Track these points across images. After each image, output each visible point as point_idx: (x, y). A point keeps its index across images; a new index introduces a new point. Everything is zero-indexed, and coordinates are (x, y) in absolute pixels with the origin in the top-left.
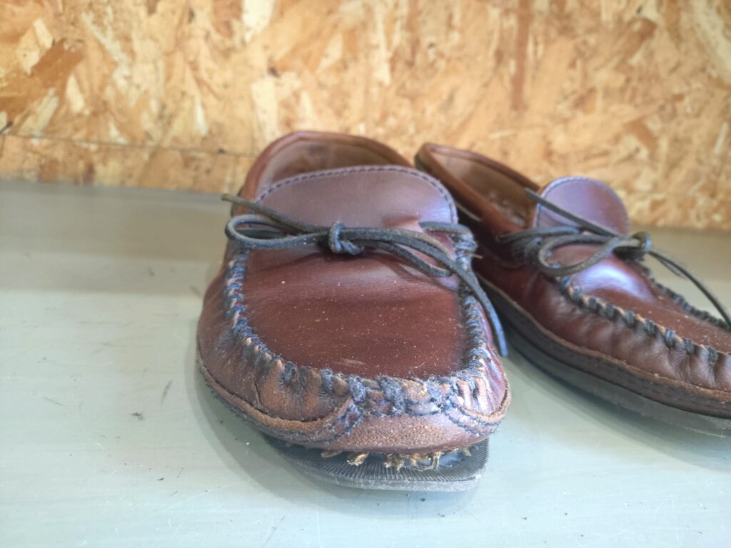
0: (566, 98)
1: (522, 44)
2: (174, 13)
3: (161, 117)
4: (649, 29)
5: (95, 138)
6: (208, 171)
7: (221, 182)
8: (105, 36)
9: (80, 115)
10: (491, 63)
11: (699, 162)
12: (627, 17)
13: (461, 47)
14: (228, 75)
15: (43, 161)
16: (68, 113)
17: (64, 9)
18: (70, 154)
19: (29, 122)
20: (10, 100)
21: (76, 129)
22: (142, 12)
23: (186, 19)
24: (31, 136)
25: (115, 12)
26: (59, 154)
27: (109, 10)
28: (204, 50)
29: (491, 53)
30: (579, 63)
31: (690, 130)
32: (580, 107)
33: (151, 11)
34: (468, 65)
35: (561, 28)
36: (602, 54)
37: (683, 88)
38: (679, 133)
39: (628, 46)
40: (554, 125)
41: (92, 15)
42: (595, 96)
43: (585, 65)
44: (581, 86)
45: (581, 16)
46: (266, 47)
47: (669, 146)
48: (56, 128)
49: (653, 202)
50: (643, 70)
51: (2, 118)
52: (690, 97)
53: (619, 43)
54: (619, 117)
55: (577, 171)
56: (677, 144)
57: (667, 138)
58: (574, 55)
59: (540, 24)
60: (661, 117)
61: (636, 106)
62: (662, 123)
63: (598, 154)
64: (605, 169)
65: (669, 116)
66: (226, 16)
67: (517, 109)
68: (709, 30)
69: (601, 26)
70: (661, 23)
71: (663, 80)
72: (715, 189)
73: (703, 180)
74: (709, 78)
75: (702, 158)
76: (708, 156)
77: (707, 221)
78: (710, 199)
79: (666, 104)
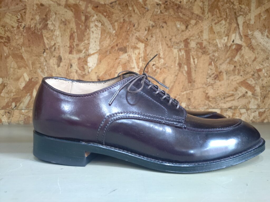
0: (210, 76)
1: (188, 60)
2: (65, 66)
4: (239, 48)
8: (45, 75)
10: (177, 68)
12: (229, 45)
13: (165, 64)
15: (25, 117)
17: (32, 69)
19: (22, 105)
20: (16, 98)
22: (56, 66)
23: (69, 67)
24: (22, 109)
25: (47, 68)
27: (46, 67)
28: (76, 76)
29: (177, 65)
30: (213, 63)
31: (269, 82)
32: (217, 79)
33: (59, 66)
34: (168, 70)
35: (203, 52)
36: (221, 59)
37: (260, 66)
38: (264, 84)
39: (232, 54)
40: (208, 87)
41: (41, 70)
42: (222, 74)
43: (215, 63)
44: (216, 71)
45: (210, 47)
46: (96, 73)
47: (261, 89)
48: (29, 106)
49: (259, 113)
50: (241, 62)
51: (14, 104)
52: (265, 70)
53: (228, 54)
54: (235, 81)
55: (222, 103)
56: (264, 88)
57: (259, 86)
58: (210, 60)
59: (194, 52)
60: (254, 79)
61: (241, 76)
62: (255, 81)
63: (229, 95)
64: (233, 102)
65: (257, 78)
66: (82, 64)
67: (191, 83)
68: (265, 44)
69: (219, 49)
70: (244, 44)
71: (251, 65)
79: (255, 73)
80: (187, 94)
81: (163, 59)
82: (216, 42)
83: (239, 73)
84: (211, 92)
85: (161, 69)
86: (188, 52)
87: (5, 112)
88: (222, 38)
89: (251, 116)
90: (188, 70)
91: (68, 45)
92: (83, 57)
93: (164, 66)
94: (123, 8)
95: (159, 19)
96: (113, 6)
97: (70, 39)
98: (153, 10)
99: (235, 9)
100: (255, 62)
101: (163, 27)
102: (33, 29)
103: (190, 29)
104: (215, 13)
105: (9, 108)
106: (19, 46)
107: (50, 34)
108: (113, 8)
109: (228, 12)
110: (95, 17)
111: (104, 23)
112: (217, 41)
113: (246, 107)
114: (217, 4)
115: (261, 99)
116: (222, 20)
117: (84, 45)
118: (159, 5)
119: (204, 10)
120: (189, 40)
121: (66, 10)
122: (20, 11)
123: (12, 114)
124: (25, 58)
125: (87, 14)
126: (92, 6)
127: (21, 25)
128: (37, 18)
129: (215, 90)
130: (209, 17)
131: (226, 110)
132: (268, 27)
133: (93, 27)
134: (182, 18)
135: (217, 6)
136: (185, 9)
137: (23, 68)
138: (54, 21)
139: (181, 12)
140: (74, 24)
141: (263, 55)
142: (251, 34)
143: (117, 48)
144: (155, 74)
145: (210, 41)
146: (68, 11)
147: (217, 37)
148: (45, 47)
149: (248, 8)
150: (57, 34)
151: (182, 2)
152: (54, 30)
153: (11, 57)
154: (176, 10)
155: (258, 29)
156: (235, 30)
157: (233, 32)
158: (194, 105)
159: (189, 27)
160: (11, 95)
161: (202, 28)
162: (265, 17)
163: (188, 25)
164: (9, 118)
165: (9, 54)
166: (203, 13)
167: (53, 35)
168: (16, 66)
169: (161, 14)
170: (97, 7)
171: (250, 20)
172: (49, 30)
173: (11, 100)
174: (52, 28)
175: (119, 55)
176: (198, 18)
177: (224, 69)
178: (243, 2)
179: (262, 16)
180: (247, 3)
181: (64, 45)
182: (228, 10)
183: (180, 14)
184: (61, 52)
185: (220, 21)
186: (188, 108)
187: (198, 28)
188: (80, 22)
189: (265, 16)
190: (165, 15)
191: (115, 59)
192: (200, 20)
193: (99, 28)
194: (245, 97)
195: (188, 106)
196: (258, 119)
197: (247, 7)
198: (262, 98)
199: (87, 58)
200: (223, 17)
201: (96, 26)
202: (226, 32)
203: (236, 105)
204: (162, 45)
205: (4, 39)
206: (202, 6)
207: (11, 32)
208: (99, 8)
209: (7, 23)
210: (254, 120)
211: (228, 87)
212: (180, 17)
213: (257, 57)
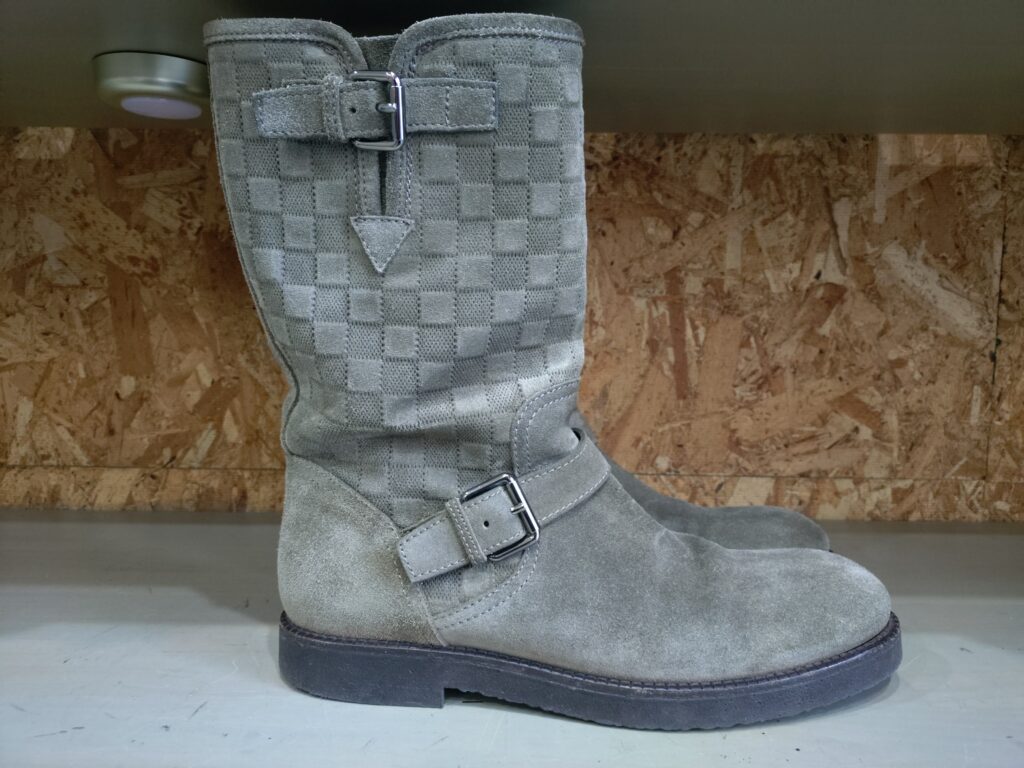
0: (744, 380)
1: (678, 329)
4: (836, 295)
5: (247, 466)
8: (258, 372)
9: (234, 445)
10: (645, 354)
11: (951, 437)
12: (804, 285)
13: (607, 342)
15: (201, 491)
16: (225, 443)
17: (222, 352)
18: (225, 482)
19: (190, 454)
20: (174, 436)
21: (231, 458)
24: (191, 468)
26: (215, 484)
27: (261, 348)
29: (644, 343)
30: (752, 340)
31: (926, 399)
32: (765, 389)
34: (618, 359)
35: (722, 307)
36: (780, 328)
37: (901, 352)
38: (910, 405)
39: (813, 314)
40: (736, 410)
41: (246, 355)
42: (781, 374)
43: (761, 342)
44: (762, 365)
45: (745, 292)
47: (901, 421)
48: (213, 459)
49: (895, 492)
50: (840, 339)
51: (167, 453)
52: (914, 361)
53: (801, 314)
54: (820, 394)
55: (778, 460)
56: (912, 418)
57: (895, 412)
58: (745, 333)
59: (696, 307)
60: (879, 388)
61: (841, 379)
62: (883, 395)
63: (803, 438)
64: (816, 457)
65: (890, 387)
67: (685, 398)
68: (918, 284)
69: (773, 299)
70: (852, 285)
71: (871, 347)
72: (987, 469)
73: (965, 459)
74: (936, 336)
75: (954, 431)
76: (963, 429)
77: (986, 512)
78: (983, 482)
79: (883, 372)
80: (673, 430)
81: (604, 327)
82: (766, 278)
83: (833, 372)
84: (745, 426)
85: (595, 357)
86: (677, 307)
87: (144, 475)
88: (784, 266)
89: (868, 501)
90: (676, 362)
93: (605, 349)
95: (592, 210)
99: (827, 178)
100: (884, 341)
101: (604, 234)
102: (225, 237)
103: (687, 241)
104: (764, 190)
105: (154, 463)
106: (184, 286)
109: (804, 186)
112: (769, 274)
113: (854, 474)
114: (771, 164)
115: (900, 450)
116: (784, 211)
118: (595, 168)
119: (729, 183)
120: (680, 271)
123: (163, 481)
124: (201, 320)
127: (189, 225)
129: (757, 423)
130: (744, 201)
131: (793, 481)
132: (930, 234)
134: (663, 207)
135: (771, 169)
136: (672, 179)
137: (195, 350)
139: (660, 190)
141: (912, 317)
142: (873, 254)
145: (744, 275)
147: (769, 262)
149: (868, 174)
151: (663, 160)
153: (159, 316)
154: (645, 183)
155: (896, 238)
156: (824, 240)
157: (818, 248)
158: (693, 463)
159: (683, 232)
160: (160, 426)
161: (721, 236)
162: (919, 201)
163: (679, 228)
164: (154, 492)
165: (156, 308)
166: (727, 192)
168: (175, 342)
169: (599, 196)
171: (871, 210)
173: (160, 441)
176: (711, 205)
177: (789, 358)
178: (851, 157)
179: (909, 199)
180: (863, 159)
182: (806, 182)
183: (655, 193)
185: (780, 214)
186: (677, 472)
187: (710, 238)
189: (919, 198)
190: (610, 199)
192: (717, 212)
194: (850, 444)
195: (676, 466)
196: (892, 510)
197: (863, 173)
198: (903, 448)
200: (788, 203)
202: (796, 246)
203: (823, 468)
204: (600, 285)
205: (142, 265)
206: (724, 172)
207: (162, 246)
209: (148, 218)
210: (877, 512)
211: (797, 412)
212: (657, 203)
213: (892, 323)
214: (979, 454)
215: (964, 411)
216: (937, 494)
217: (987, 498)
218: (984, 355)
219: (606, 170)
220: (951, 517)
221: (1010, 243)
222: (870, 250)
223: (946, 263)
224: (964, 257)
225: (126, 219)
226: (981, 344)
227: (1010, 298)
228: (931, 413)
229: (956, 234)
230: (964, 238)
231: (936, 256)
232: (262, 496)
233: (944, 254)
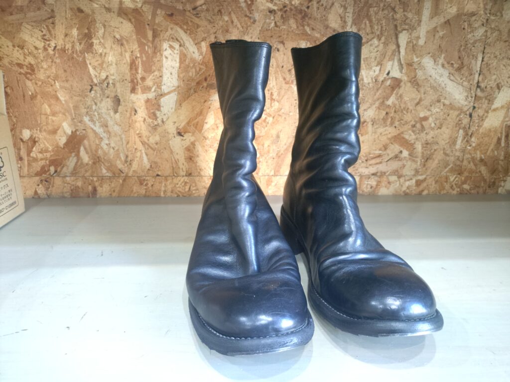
2: (127, 111)
3: (126, 162)
4: (397, 84)
5: (95, 175)
6: (152, 185)
7: (160, 190)
8: (95, 126)
9: (87, 164)
11: (446, 154)
12: (381, 79)
13: (279, 110)
14: (157, 138)
15: (72, 187)
16: (82, 163)
17: (75, 116)
18: (85, 183)
19: (65, 169)
20: (55, 160)
21: (86, 171)
22: (112, 113)
23: (133, 114)
24: (67, 176)
25: (99, 114)
26: (79, 184)
27: (96, 113)
28: (144, 127)
31: (436, 136)
33: (116, 112)
34: (285, 118)
36: (367, 101)
37: (426, 113)
38: (428, 139)
39: (384, 94)
41: (88, 117)
42: (366, 125)
46: (175, 122)
47: (423, 147)
48: (76, 171)
49: (417, 181)
50: (397, 107)
51: (52, 169)
52: (432, 118)
53: (378, 94)
54: (385, 135)
55: (362, 167)
56: (429, 146)
57: (420, 143)
60: (413, 132)
61: (395, 127)
62: (415, 135)
63: (374, 156)
64: (381, 165)
65: (419, 131)
66: (152, 109)
68: (438, 78)
69: (365, 86)
70: (405, 78)
71: (411, 111)
72: (461, 170)
73: (451, 165)
74: (444, 105)
75: (448, 152)
76: (452, 151)
77: (459, 190)
78: (459, 176)
79: (416, 123)
81: (278, 102)
82: (362, 75)
83: (392, 124)
85: (273, 118)
87: (41, 180)
88: (371, 68)
89: (404, 186)
91: (129, 79)
92: (154, 98)
93: (278, 113)
94: (214, 17)
95: (272, 37)
96: (198, 14)
97: (131, 69)
98: (263, 21)
99: (396, 20)
100: (419, 108)
101: (278, 50)
102: (70, 51)
104: (363, 26)
105: (45, 174)
106: (50, 80)
107: (97, 61)
108: (198, 17)
109: (384, 24)
110: (170, 32)
111: (184, 43)
113: (398, 173)
114: (368, 11)
115: (421, 161)
116: (373, 38)
117: (154, 79)
118: (273, 13)
119: (345, 22)
121: (121, 20)
122: (44, 21)
123: (52, 183)
124: (62, 99)
125: (155, 27)
126: (163, 12)
127: (49, 45)
128: (75, 32)
131: (368, 177)
132: (446, 51)
133: (166, 49)
134: (310, 35)
135: (367, 14)
136: (315, 19)
137: (60, 115)
138: (103, 38)
139: (308, 25)
140: (136, 43)
141: (433, 95)
142: (417, 62)
143: (205, 84)
144: (264, 124)
146: (124, 21)
147: (364, 66)
148: (92, 81)
149: (418, 17)
150: (110, 60)
151: (310, 8)
152: (103, 54)
153: (39, 96)
154: (301, 21)
155: (429, 54)
156: (392, 54)
157: (389, 59)
160: (46, 155)
162: (443, 33)
164: (47, 189)
165: (36, 93)
167: (103, 62)
168: (48, 111)
169: (276, 28)
170: (172, 15)
171: (418, 38)
172: (97, 53)
173: (47, 162)
174: (101, 51)
175: (210, 95)
177: (371, 117)
178: (410, 7)
179: (438, 31)
180: (416, 9)
181: (121, 78)
182: (385, 22)
183: (306, 27)
184: (119, 91)
185: (371, 40)
188: (145, 41)
189: (443, 31)
190: (281, 30)
191: (203, 101)
193: (176, 52)
194: (397, 159)
196: (415, 190)
197: (415, 17)
198: (423, 160)
199: (159, 99)
200: (375, 34)
201: (171, 47)
202: (378, 58)
203: (383, 171)
204: (276, 78)
205: (25, 67)
206: (343, 15)
207: (35, 57)
208: (174, 16)
209: (25, 41)
210: (408, 191)
211: (373, 144)
212: (307, 33)
213: (423, 98)
214: (458, 163)
215: (453, 142)
216: (436, 182)
217: (460, 183)
218: (466, 114)
219: (279, 13)
220: (442, 193)
221: (486, 56)
222: (416, 60)
223: (453, 67)
224: (462, 63)
225: (12, 41)
226: (465, 109)
227: (482, 85)
228: (438, 143)
229: (459, 51)
230: (463, 53)
231: (448, 63)
232: (104, 189)
233: (453, 62)
